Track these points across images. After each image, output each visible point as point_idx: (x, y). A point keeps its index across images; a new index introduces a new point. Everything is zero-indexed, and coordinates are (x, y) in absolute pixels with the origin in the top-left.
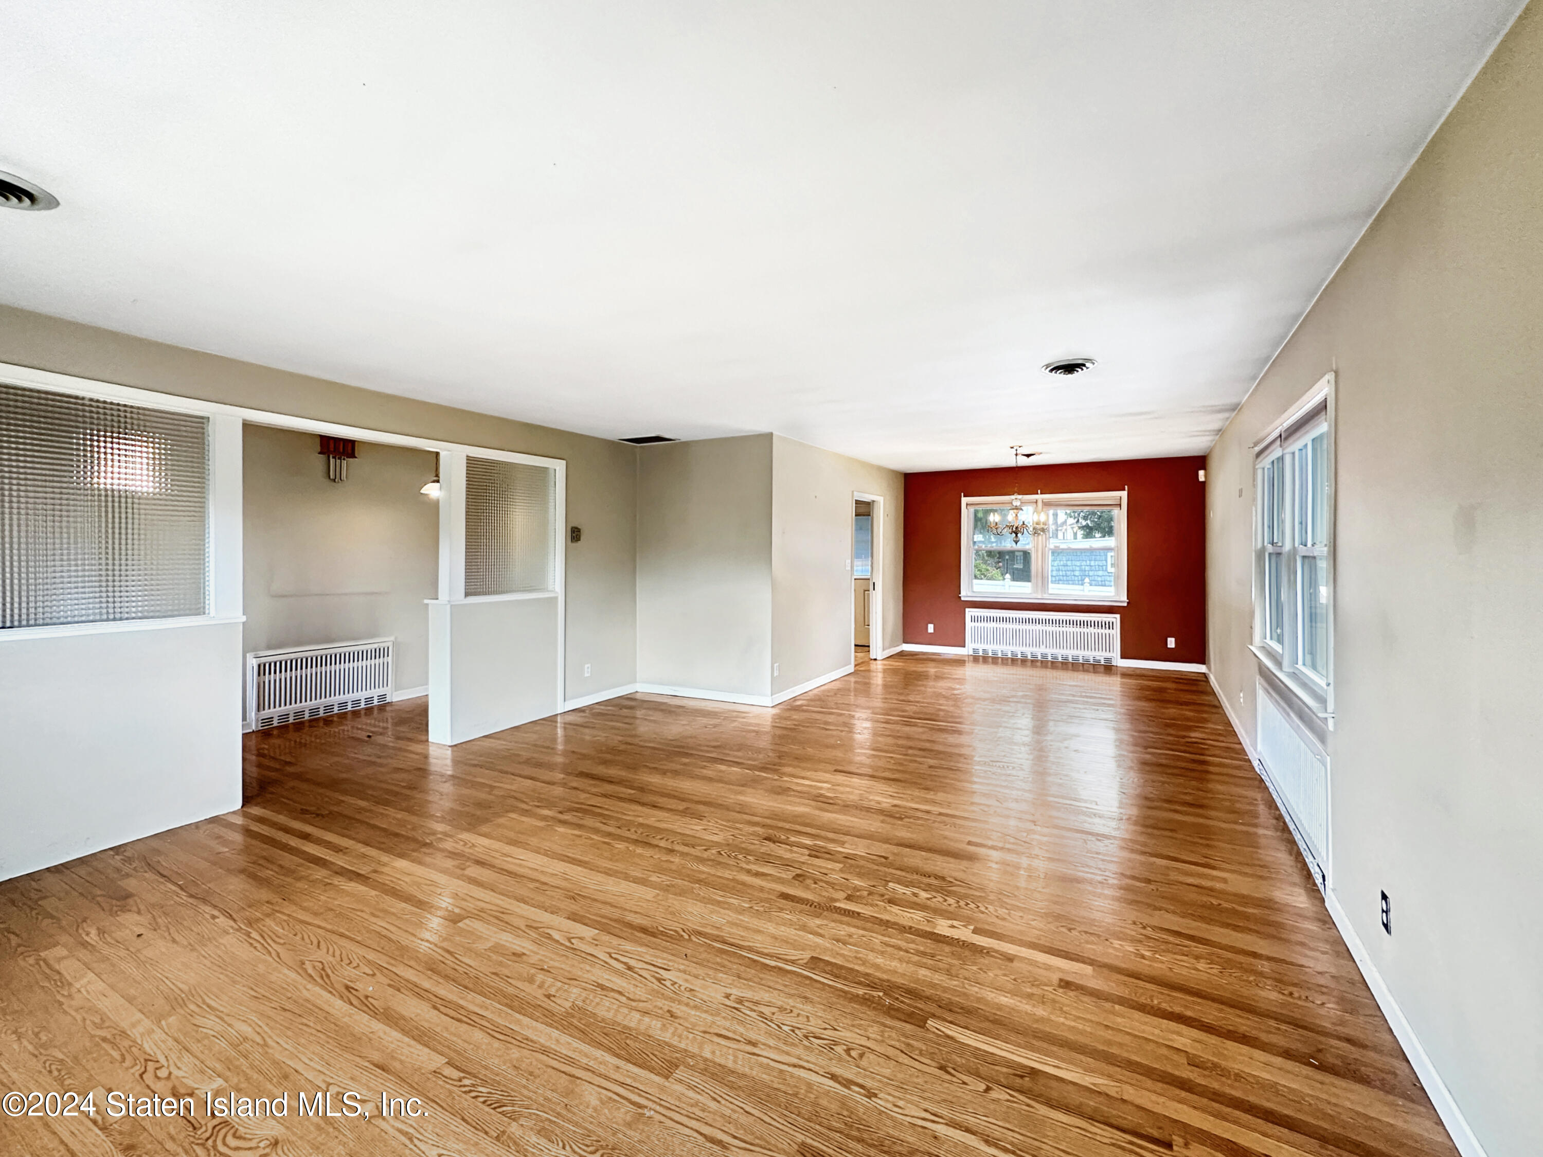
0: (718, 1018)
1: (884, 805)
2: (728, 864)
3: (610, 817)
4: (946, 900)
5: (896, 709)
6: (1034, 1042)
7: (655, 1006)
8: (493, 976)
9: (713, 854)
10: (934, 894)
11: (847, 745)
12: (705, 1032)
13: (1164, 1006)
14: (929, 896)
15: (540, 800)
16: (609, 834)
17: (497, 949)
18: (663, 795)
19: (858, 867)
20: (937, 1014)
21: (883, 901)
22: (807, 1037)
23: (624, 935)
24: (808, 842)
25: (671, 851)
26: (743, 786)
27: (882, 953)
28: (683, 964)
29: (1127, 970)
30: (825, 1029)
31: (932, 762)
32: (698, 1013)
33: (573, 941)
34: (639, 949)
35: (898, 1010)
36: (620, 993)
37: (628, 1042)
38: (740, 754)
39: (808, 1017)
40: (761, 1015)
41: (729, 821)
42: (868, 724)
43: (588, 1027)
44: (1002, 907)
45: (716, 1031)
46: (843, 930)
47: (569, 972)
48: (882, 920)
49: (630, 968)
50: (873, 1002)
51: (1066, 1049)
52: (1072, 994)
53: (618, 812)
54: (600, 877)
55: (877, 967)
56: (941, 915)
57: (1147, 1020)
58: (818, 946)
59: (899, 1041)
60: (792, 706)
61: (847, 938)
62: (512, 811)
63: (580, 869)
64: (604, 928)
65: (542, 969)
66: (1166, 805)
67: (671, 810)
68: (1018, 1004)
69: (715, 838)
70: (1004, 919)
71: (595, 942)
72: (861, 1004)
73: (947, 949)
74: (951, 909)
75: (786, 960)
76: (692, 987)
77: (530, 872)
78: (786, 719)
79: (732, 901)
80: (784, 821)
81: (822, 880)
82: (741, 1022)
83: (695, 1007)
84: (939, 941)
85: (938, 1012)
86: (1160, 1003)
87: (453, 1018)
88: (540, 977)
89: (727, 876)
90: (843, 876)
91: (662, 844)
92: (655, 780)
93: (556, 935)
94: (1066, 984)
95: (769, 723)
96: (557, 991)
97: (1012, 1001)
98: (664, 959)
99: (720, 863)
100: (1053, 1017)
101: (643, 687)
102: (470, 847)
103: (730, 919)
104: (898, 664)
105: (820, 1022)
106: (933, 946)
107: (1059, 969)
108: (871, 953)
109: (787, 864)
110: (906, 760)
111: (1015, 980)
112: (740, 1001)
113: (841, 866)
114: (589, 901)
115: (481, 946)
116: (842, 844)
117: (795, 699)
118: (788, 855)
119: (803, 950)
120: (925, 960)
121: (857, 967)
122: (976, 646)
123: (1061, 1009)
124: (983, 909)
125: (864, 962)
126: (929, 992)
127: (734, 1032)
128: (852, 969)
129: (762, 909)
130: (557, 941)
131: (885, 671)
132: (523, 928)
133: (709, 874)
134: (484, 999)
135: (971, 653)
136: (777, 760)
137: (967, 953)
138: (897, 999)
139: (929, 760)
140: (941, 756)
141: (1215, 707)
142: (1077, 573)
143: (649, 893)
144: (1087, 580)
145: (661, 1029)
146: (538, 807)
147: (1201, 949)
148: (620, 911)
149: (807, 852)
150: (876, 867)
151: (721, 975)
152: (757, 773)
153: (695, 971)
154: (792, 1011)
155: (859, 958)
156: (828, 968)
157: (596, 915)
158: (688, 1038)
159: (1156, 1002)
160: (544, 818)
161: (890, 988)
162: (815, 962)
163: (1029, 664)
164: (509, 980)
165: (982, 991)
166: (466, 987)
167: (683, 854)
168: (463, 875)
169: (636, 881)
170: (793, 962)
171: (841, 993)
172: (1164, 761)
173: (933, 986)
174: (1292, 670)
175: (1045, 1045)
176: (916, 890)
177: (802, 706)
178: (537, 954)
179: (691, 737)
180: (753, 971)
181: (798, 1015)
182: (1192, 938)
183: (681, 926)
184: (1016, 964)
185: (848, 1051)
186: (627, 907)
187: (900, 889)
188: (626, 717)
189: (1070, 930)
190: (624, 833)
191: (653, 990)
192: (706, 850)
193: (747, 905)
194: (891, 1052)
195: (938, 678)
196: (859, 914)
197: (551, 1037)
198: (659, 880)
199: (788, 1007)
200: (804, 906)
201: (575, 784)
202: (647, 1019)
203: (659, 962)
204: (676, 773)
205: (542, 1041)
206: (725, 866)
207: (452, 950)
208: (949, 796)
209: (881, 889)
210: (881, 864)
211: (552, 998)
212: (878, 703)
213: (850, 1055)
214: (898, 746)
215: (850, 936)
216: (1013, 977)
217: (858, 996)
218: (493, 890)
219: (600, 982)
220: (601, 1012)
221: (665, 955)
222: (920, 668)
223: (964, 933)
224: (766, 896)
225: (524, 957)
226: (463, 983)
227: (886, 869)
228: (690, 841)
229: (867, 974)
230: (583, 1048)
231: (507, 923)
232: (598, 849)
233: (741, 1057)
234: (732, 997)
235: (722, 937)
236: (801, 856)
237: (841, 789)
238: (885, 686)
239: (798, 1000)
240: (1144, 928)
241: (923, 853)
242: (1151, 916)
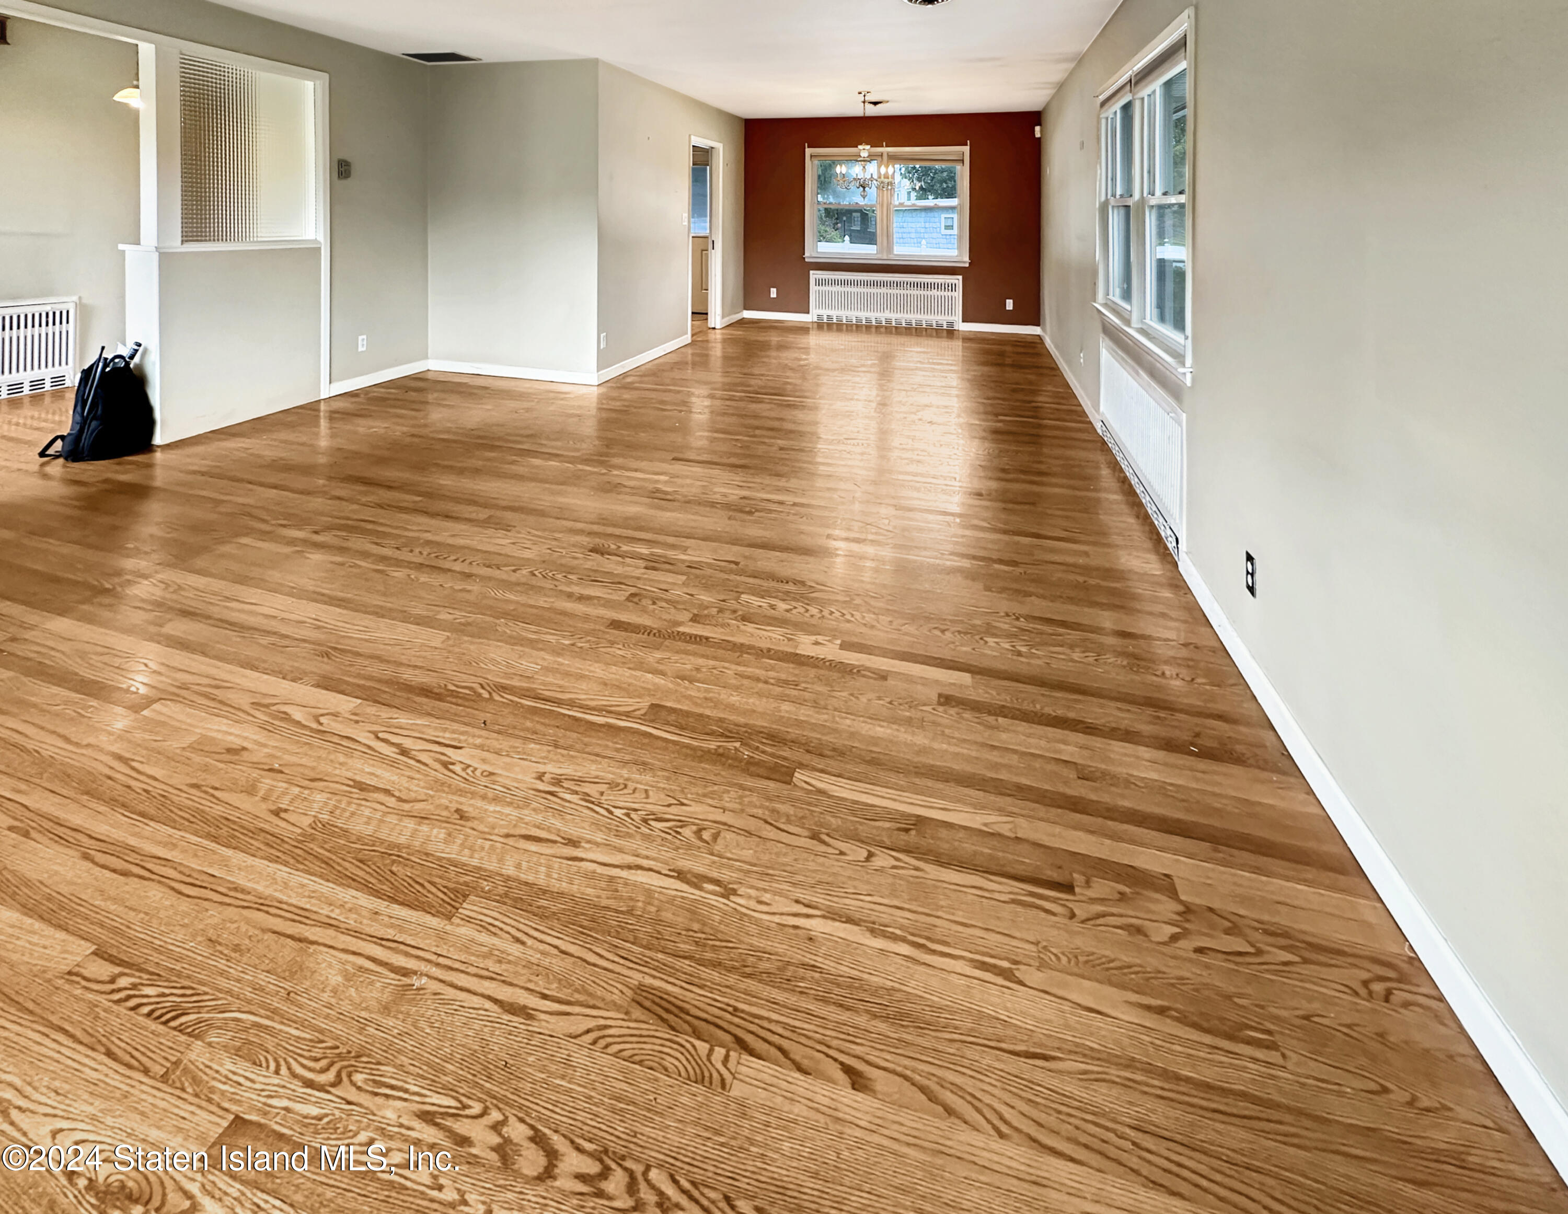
0: (526, 812)
1: (732, 498)
2: (543, 588)
3: (385, 535)
4: (807, 611)
5: (742, 384)
6: (917, 781)
7: (438, 806)
8: (193, 791)
9: (524, 576)
10: (794, 604)
11: (683, 428)
12: (507, 836)
13: (1048, 710)
14: (789, 607)
15: (288, 516)
16: (384, 559)
17: (202, 746)
18: (457, 500)
19: (704, 577)
20: (805, 762)
21: (736, 619)
22: (645, 821)
23: (397, 702)
24: (644, 550)
25: (469, 576)
26: (562, 484)
27: (737, 688)
28: (480, 737)
29: (1006, 671)
30: (669, 805)
31: (780, 442)
32: (498, 809)
33: (322, 719)
34: (419, 722)
35: (758, 764)
36: (387, 792)
37: (394, 869)
38: (559, 444)
39: (646, 791)
40: (586, 797)
41: (544, 530)
42: (707, 402)
43: (335, 853)
44: (869, 611)
45: (524, 832)
46: (688, 663)
47: (313, 769)
48: (735, 644)
49: (404, 752)
50: (728, 758)
51: (952, 784)
52: (953, 711)
53: (397, 528)
54: (368, 621)
55: (731, 708)
56: (802, 630)
57: (1032, 731)
58: (657, 688)
59: (761, 807)
60: (620, 383)
61: (694, 673)
62: (246, 535)
63: (338, 610)
64: (370, 695)
65: (270, 770)
66: (1023, 477)
67: (469, 520)
68: (896, 733)
69: (527, 554)
70: (872, 627)
71: (356, 719)
72: (714, 763)
73: (812, 672)
74: (813, 621)
75: (619, 713)
76: (490, 769)
77: (265, 621)
78: (614, 399)
79: (549, 638)
80: (614, 526)
81: (662, 599)
82: (560, 813)
83: (496, 800)
84: (802, 664)
85: (807, 758)
86: (1042, 708)
87: (114, 871)
88: (267, 782)
89: (541, 604)
90: (686, 590)
91: (457, 567)
92: (447, 481)
93: (297, 714)
94: (946, 700)
95: (594, 405)
96: (292, 801)
97: (889, 731)
98: (454, 732)
99: (532, 587)
100: (936, 745)
101: (435, 364)
102: (174, 592)
103: (545, 664)
104: (739, 333)
105: (663, 796)
106: (797, 672)
107: (937, 682)
108: (724, 691)
109: (618, 582)
110: (753, 442)
111: (890, 703)
112: (557, 782)
113: (684, 578)
114: (349, 657)
115: (174, 745)
116: (685, 549)
117: (625, 375)
118: (619, 570)
119: (639, 697)
120: (788, 692)
121: (708, 712)
122: (821, 312)
123: (943, 733)
124: (848, 617)
125: (716, 704)
126: (794, 732)
127: (549, 830)
128: (701, 715)
129: (587, 645)
130: (298, 723)
131: (724, 341)
132: (247, 708)
133: (517, 603)
134: (171, 831)
135: (815, 319)
136: (605, 450)
137: (835, 675)
138: (757, 748)
139: (779, 442)
140: (792, 436)
141: (1052, 369)
142: (913, 235)
143: (437, 638)
144: (924, 242)
145: (446, 842)
146: (284, 526)
147: (1074, 635)
148: (392, 667)
149: (642, 563)
150: (726, 576)
151: (532, 746)
152: (580, 467)
153: (496, 745)
154: (626, 786)
155: (710, 700)
156: (672, 718)
157: (359, 676)
158: (483, 848)
159: (1038, 706)
160: (292, 542)
161: (745, 735)
162: (656, 712)
163: (873, 330)
164: (217, 793)
165: (855, 723)
166: (142, 814)
167: (483, 578)
168: (160, 635)
169: (420, 621)
170: (628, 715)
171: (689, 751)
172: (1014, 429)
173: (799, 723)
174: (1140, 326)
175: (930, 783)
176: (773, 601)
177: (632, 383)
178: (265, 746)
179: (498, 425)
180: (575, 735)
181: (635, 790)
182: (1063, 624)
183: (480, 680)
184: (891, 682)
185: (698, 833)
186: (404, 659)
187: (755, 601)
188: (414, 402)
189: (943, 631)
190: (404, 555)
191: (436, 781)
192: (514, 571)
193: (567, 642)
194: (752, 824)
195: (781, 347)
196: (707, 638)
197: (275, 881)
198: (450, 617)
199: (621, 781)
200: (640, 636)
201: (338, 492)
202: (425, 828)
203: (446, 737)
204: (477, 471)
205: (260, 888)
206: (539, 590)
207: (128, 755)
208: (803, 482)
209: (733, 604)
210: (731, 572)
211: (283, 815)
212: (717, 377)
213: (700, 838)
214: (746, 426)
215: (698, 670)
216: (888, 700)
217: (709, 751)
218: (204, 654)
219: (358, 778)
220: (358, 827)
221: (456, 726)
222: (762, 337)
223: (830, 651)
224: (592, 626)
225: (245, 754)
226: (141, 807)
227: (738, 578)
228: (492, 561)
229: (721, 720)
230: (324, 890)
231: (221, 702)
232: (367, 580)
233: (556, 866)
234: (547, 777)
235: (534, 690)
236: (635, 569)
237: (679, 481)
238: (726, 358)
239: (634, 768)
240: (1017, 619)
241: (778, 554)
242: (1021, 602)
